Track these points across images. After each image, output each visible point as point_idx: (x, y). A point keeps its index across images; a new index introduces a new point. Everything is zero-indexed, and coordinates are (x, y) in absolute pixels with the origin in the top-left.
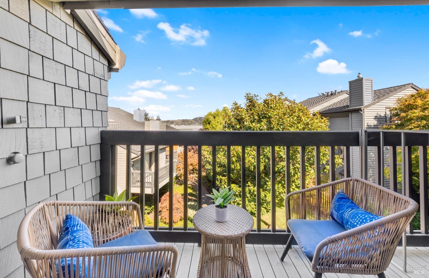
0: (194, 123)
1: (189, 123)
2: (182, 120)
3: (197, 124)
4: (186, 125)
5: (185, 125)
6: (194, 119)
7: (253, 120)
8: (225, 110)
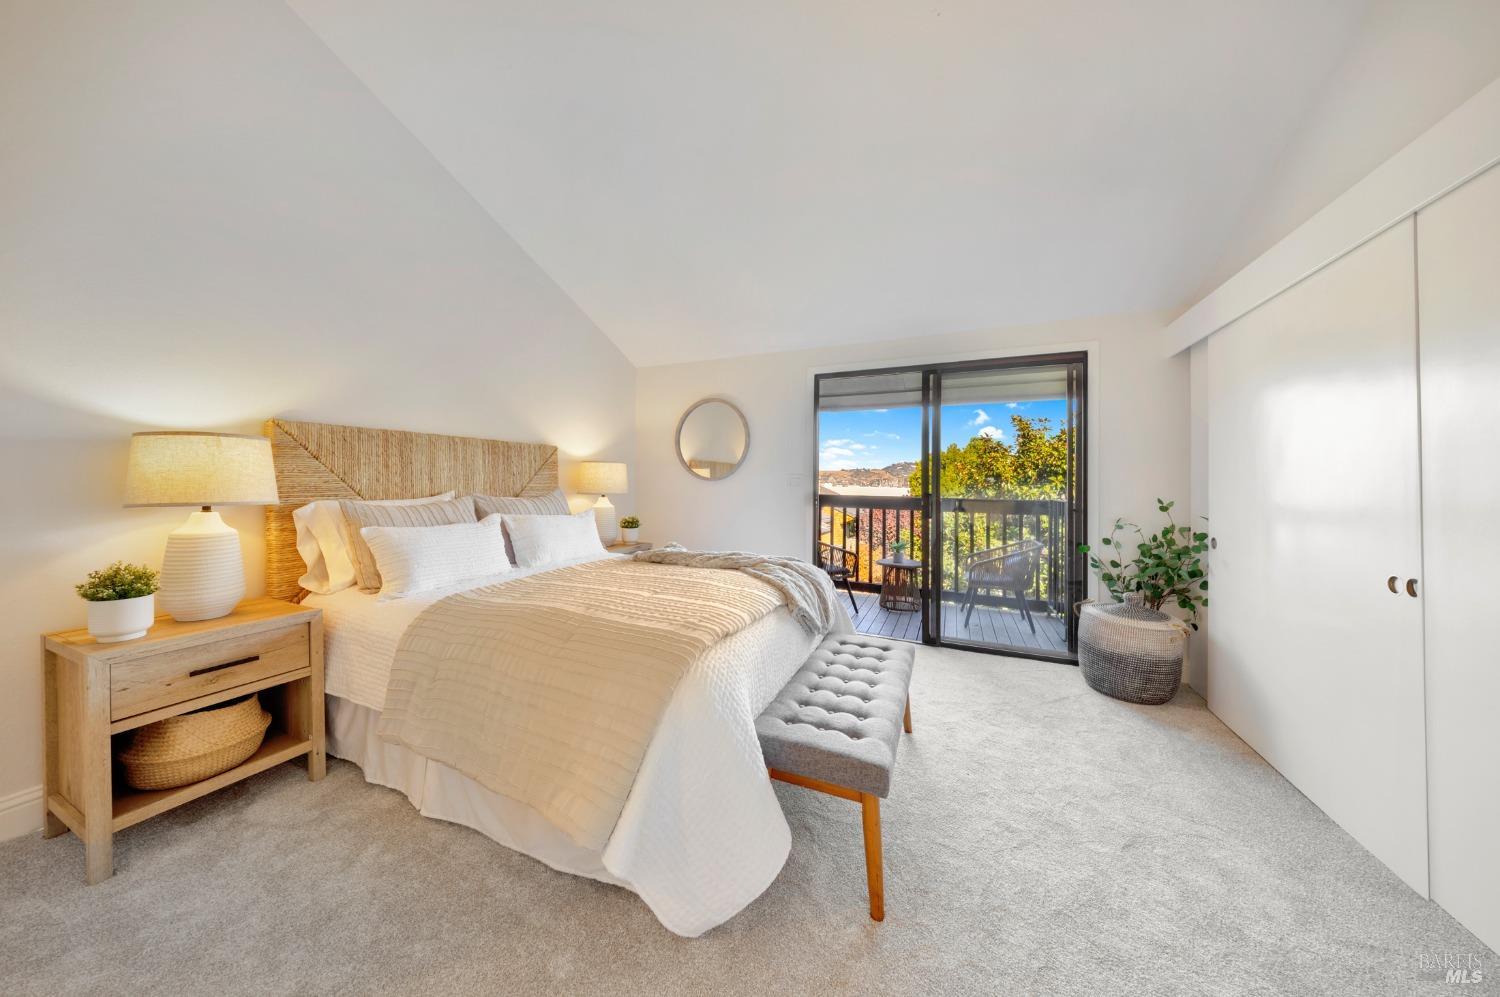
0: (888, 480)
1: (873, 478)
2: (851, 471)
3: (896, 483)
4: (864, 485)
5: (859, 483)
6: (886, 469)
7: (1023, 480)
8: (974, 447)
